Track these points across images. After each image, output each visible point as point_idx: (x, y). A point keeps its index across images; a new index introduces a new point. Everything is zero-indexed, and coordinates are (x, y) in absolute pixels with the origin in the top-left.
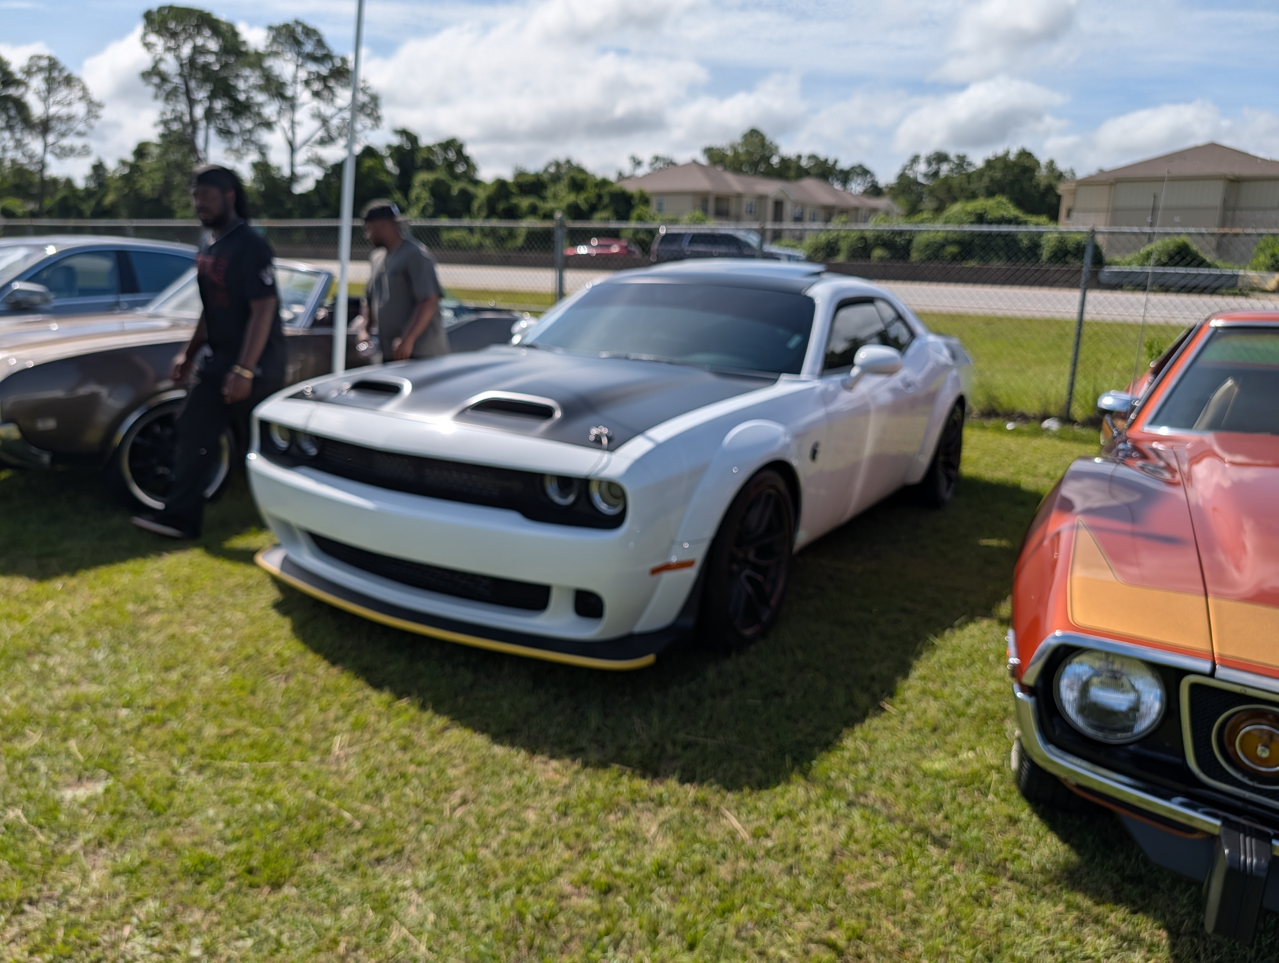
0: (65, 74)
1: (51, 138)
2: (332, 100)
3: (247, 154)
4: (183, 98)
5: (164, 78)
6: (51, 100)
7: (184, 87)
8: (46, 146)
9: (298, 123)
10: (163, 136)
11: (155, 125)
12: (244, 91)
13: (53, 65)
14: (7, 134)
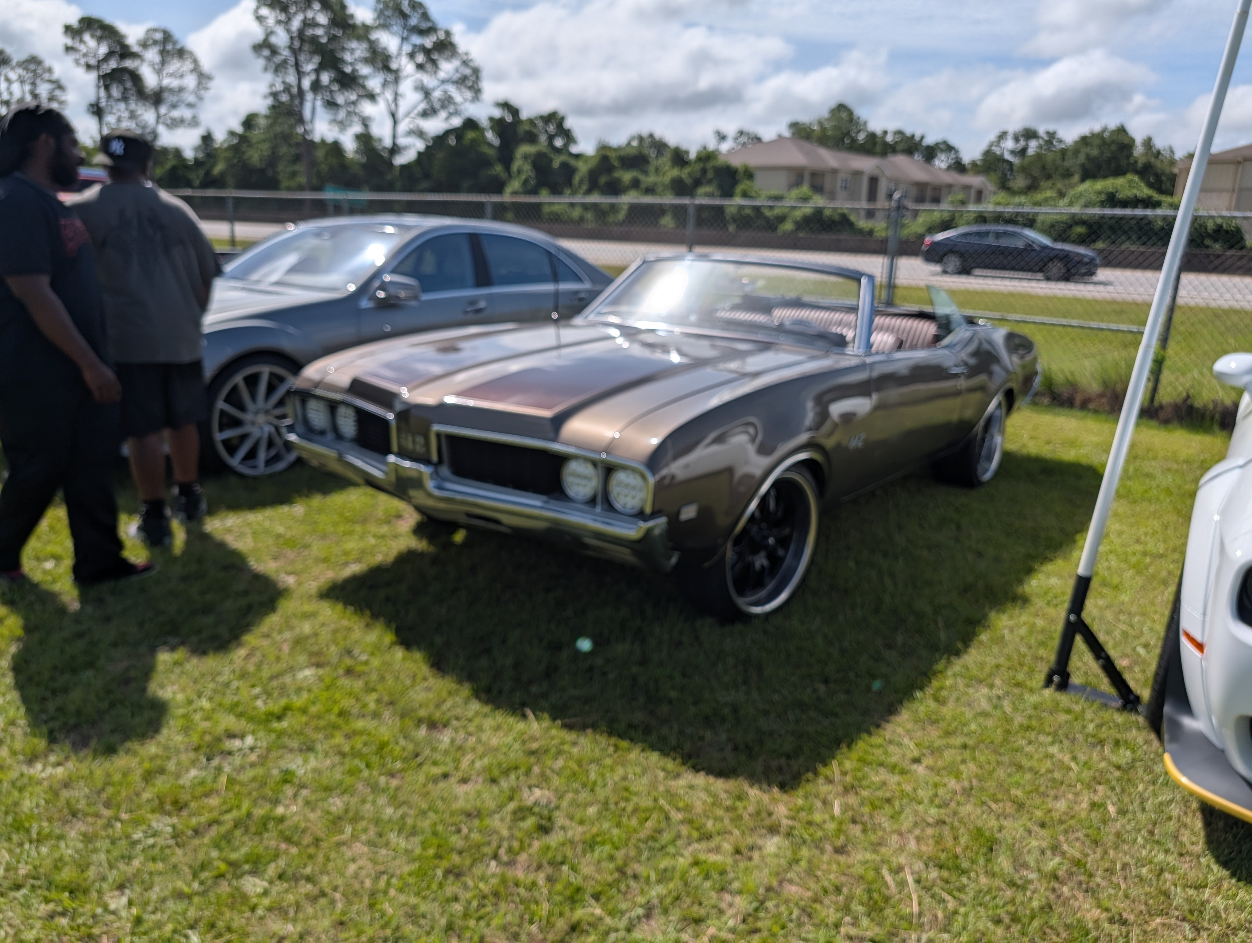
0: (178, 47)
1: (163, 110)
2: (435, 72)
3: (350, 125)
4: (292, 71)
5: (274, 51)
6: (165, 72)
7: (293, 59)
8: (158, 117)
9: (401, 96)
10: (273, 108)
11: (265, 97)
12: (351, 64)
13: (167, 37)
14: (122, 106)
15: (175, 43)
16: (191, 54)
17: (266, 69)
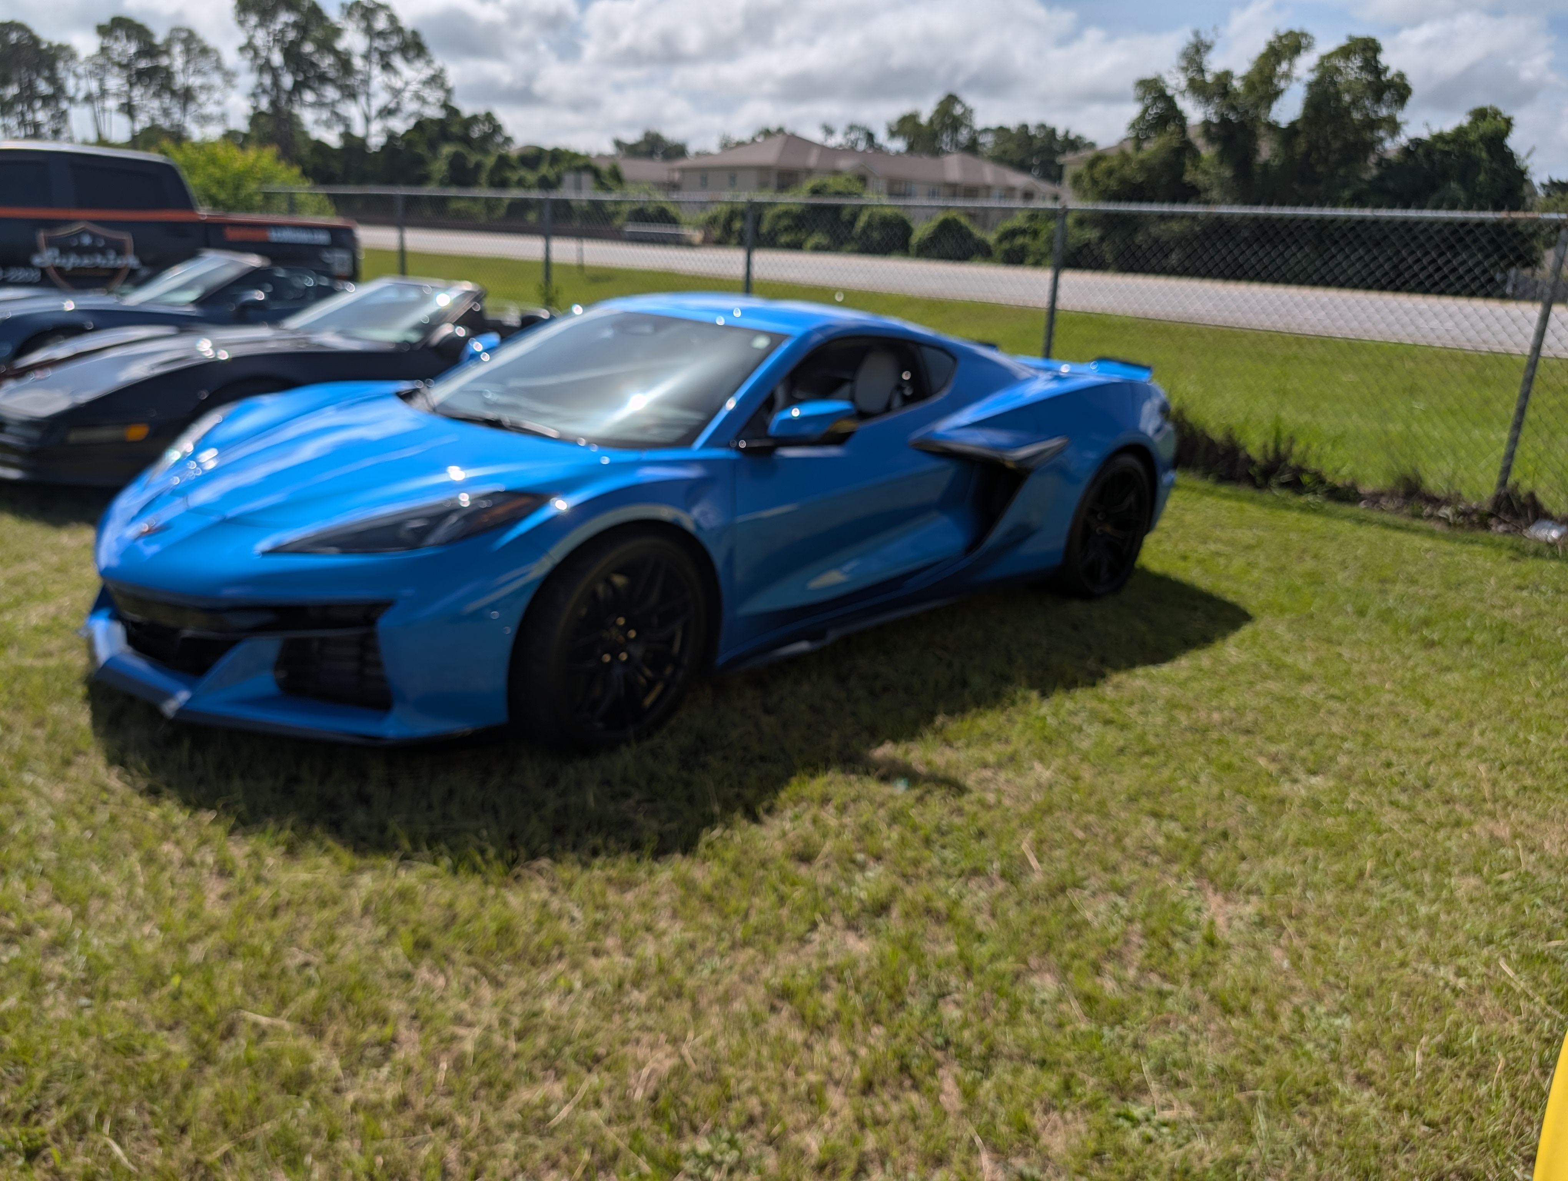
0: (202, 45)
1: (191, 107)
3: (334, 126)
5: (256, 52)
6: (191, 71)
9: (373, 96)
13: (191, 35)
14: (155, 104)
15: (200, 41)
16: (216, 51)
17: (252, 70)
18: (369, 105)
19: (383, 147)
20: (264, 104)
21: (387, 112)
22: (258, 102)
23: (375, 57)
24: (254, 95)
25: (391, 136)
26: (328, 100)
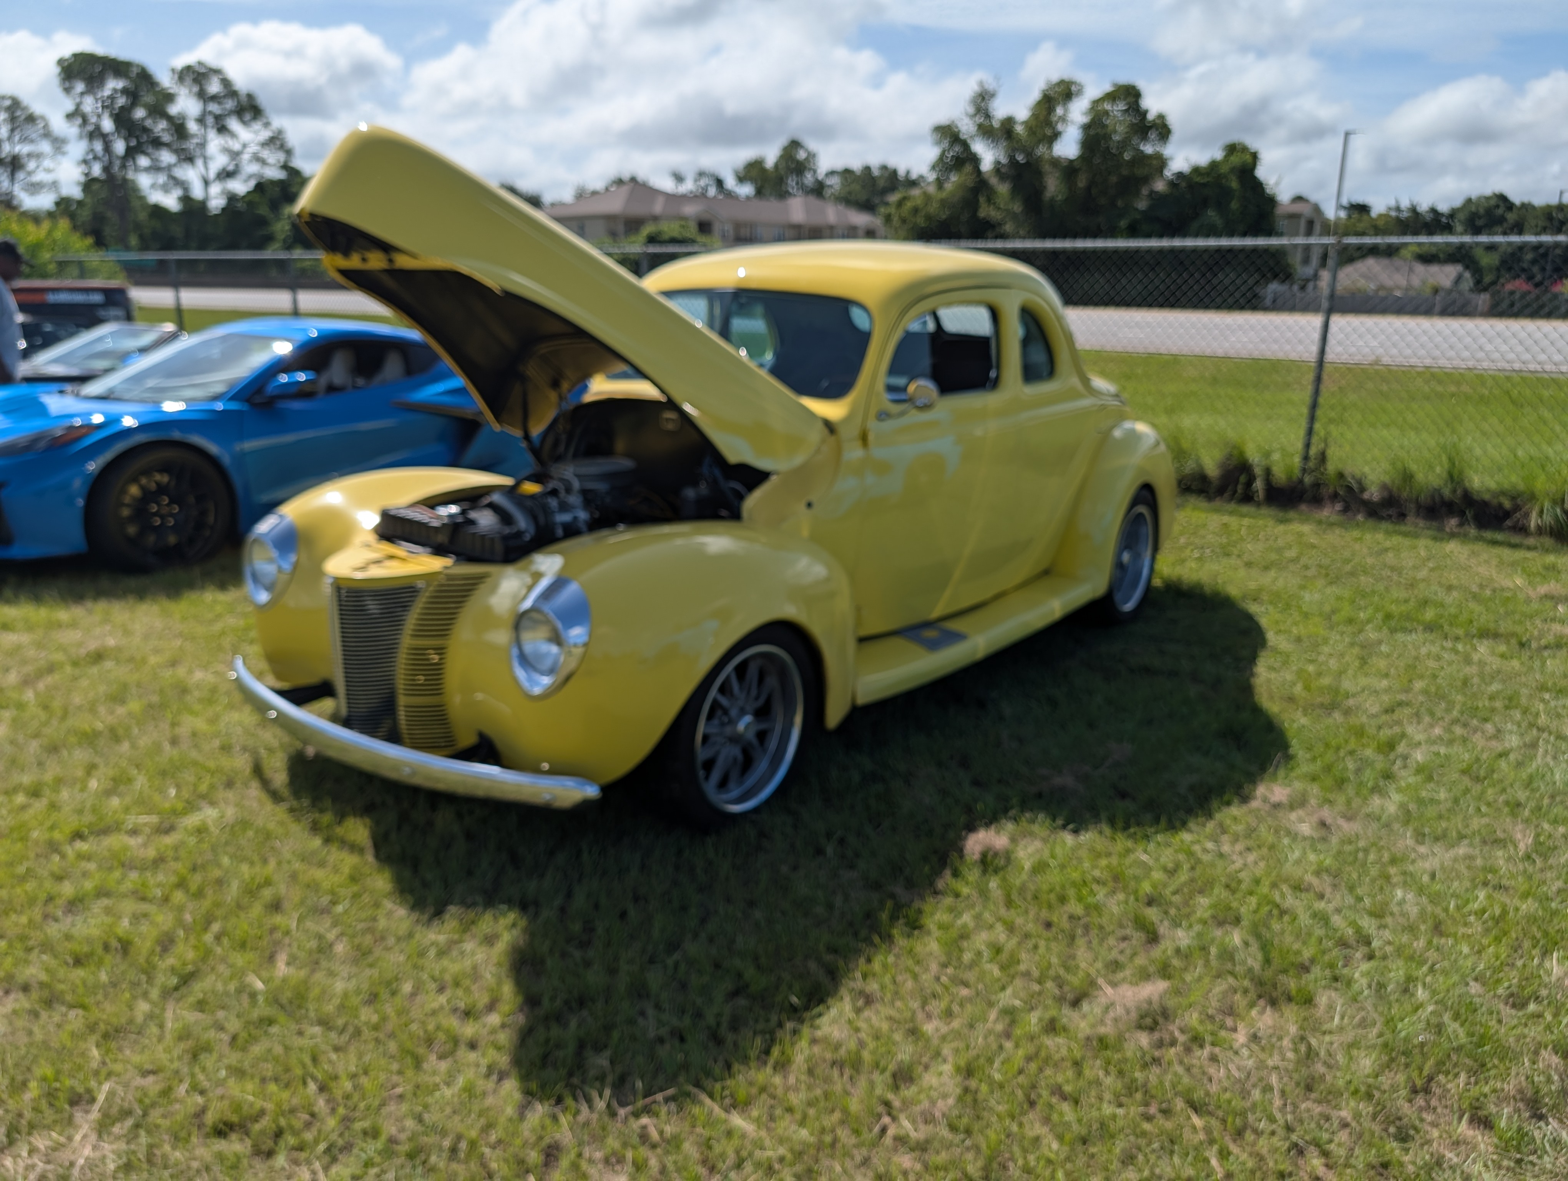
0: (28, 113)
1: (19, 175)
3: (172, 190)
5: (85, 118)
6: (17, 139)
13: (16, 103)
17: (81, 137)
18: (206, 168)
19: (223, 209)
20: (97, 170)
21: (226, 175)
22: (90, 168)
23: (210, 120)
24: (85, 162)
25: (232, 198)
26: (164, 165)
